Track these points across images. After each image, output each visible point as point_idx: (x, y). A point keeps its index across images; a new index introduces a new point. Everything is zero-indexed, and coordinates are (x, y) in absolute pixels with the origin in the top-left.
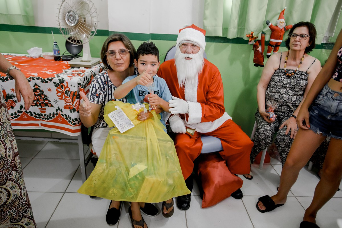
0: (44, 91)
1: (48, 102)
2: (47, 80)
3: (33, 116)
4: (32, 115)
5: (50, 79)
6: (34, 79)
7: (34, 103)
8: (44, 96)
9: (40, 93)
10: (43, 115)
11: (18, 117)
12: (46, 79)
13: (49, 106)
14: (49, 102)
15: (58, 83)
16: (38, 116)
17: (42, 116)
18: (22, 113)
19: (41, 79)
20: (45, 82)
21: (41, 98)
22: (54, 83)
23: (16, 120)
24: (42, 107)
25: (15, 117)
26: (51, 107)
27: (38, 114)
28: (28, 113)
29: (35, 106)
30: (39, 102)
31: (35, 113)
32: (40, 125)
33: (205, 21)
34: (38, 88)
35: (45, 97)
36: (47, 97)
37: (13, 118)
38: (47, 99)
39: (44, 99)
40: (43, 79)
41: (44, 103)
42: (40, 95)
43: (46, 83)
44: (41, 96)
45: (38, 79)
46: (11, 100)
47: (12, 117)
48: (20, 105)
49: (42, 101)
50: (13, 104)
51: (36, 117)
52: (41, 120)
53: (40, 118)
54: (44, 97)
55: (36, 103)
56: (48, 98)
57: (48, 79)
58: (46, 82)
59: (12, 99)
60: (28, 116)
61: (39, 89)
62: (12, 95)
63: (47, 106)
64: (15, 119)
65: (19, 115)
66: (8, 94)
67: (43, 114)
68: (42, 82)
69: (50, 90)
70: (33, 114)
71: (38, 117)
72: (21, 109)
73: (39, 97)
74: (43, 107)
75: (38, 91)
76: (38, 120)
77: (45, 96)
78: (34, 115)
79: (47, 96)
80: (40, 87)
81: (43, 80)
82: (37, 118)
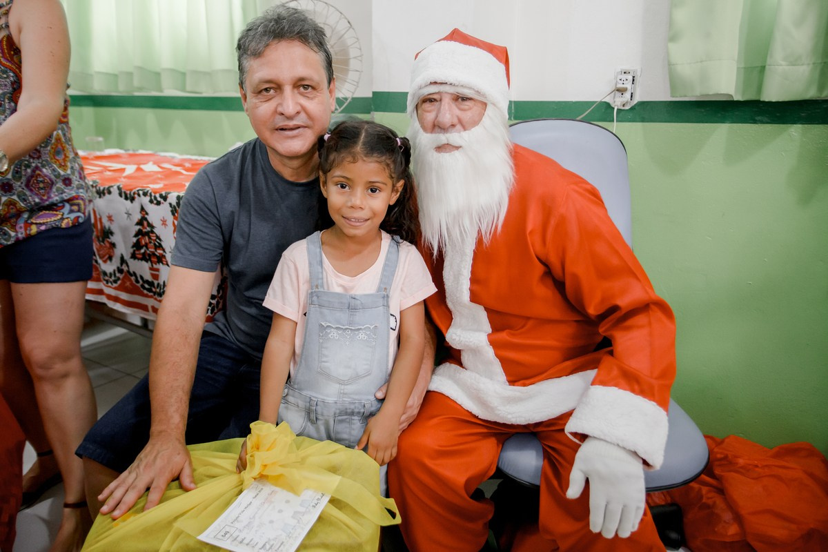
0: (154, 225)
1: (161, 252)
2: (159, 199)
3: (139, 285)
4: (137, 282)
5: (164, 195)
6: (139, 195)
7: (140, 254)
8: (155, 238)
9: (149, 229)
10: (156, 285)
11: (119, 282)
12: (158, 195)
13: (163, 264)
14: (164, 254)
15: (174, 207)
16: (147, 286)
17: (154, 287)
18: (123, 275)
19: (151, 196)
20: (155, 202)
21: (150, 242)
22: (170, 204)
23: (115, 288)
24: (152, 266)
25: (115, 282)
26: (166, 266)
27: (147, 282)
28: (131, 275)
29: (142, 259)
30: (148, 252)
31: (142, 277)
32: (150, 309)
33: (671, 46)
34: (146, 216)
35: (158, 240)
36: (160, 240)
37: (111, 282)
38: (160, 246)
39: (155, 244)
40: (153, 194)
41: (156, 255)
42: (147, 234)
43: (159, 207)
44: (150, 238)
45: (145, 194)
46: (108, 242)
47: (111, 280)
48: (120, 256)
49: (153, 250)
50: (111, 251)
51: (144, 288)
52: (151, 297)
53: (150, 290)
54: (155, 240)
55: (144, 254)
56: (163, 244)
57: (161, 196)
58: (158, 203)
59: (109, 238)
60: (132, 284)
61: (146, 219)
62: (109, 229)
63: (161, 264)
64: (115, 285)
65: (119, 279)
66: (105, 227)
67: (156, 282)
68: (151, 202)
69: (164, 223)
70: (139, 279)
71: (148, 290)
72: (122, 264)
73: (147, 238)
74: (154, 266)
75: (145, 223)
76: (146, 296)
77: (158, 237)
78: (141, 282)
79: (161, 238)
80: (147, 214)
81: (153, 198)
82: (145, 292)
